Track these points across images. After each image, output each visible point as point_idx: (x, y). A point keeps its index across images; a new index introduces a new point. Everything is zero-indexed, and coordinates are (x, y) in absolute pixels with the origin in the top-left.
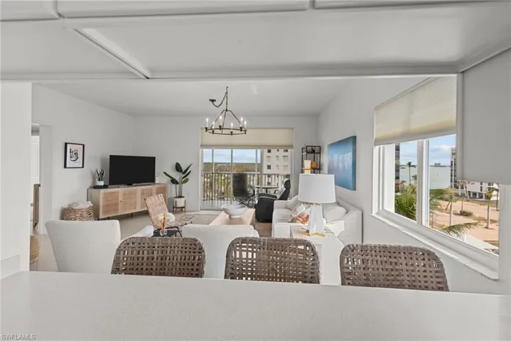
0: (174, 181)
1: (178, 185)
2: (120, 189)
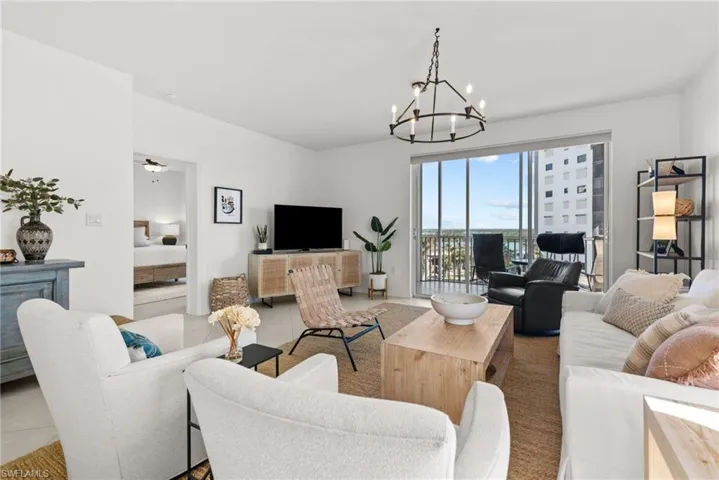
0: (370, 247)
1: (375, 254)
2: (287, 256)
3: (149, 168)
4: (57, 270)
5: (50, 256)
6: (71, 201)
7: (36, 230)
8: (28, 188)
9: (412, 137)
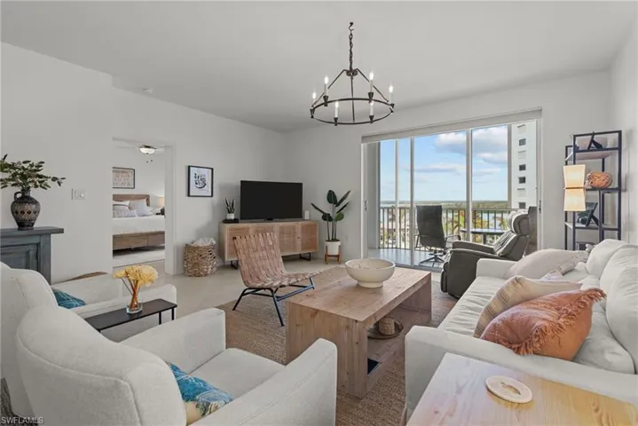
0: (326, 217)
2: (250, 225)
3: (144, 150)
4: (40, 235)
5: (37, 225)
6: (54, 179)
7: (26, 202)
8: (20, 169)
9: (336, 119)
